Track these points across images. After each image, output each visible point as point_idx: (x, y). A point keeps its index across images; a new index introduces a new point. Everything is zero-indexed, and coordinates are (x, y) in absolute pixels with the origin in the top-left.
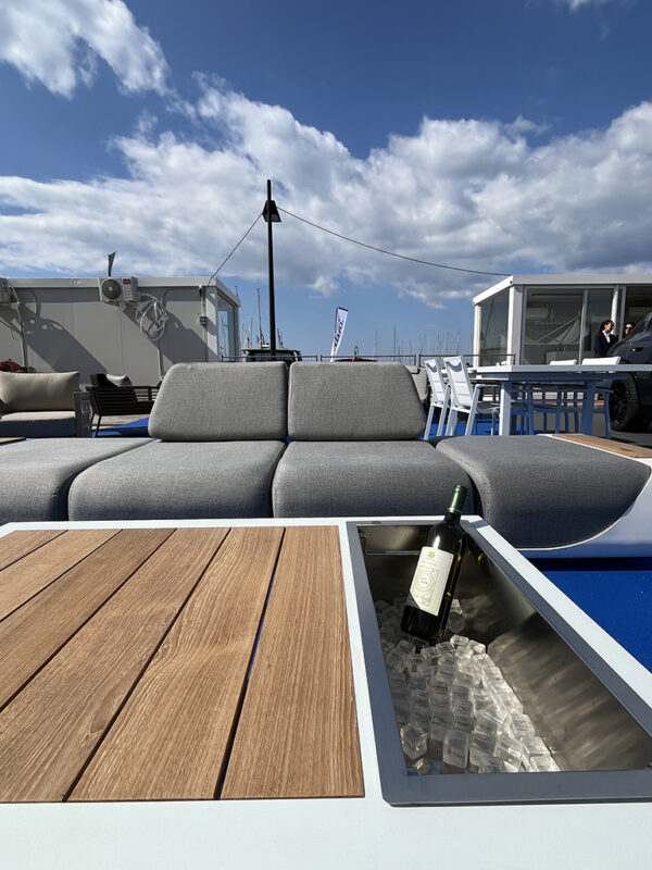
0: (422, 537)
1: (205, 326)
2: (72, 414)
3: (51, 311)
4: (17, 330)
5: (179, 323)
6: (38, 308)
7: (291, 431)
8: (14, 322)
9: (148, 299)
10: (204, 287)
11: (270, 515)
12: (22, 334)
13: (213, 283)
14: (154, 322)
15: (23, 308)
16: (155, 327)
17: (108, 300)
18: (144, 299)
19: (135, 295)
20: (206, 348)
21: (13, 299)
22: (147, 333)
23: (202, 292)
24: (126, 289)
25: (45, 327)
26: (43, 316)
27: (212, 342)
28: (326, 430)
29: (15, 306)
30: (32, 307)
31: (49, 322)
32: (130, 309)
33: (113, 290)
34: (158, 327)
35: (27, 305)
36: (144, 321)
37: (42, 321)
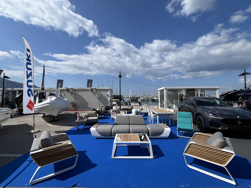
0: (142, 135)
1: (108, 96)
3: (80, 93)
4: (73, 96)
5: (103, 95)
6: (78, 93)
8: (73, 95)
9: (98, 91)
11: (130, 133)
12: (74, 97)
13: (109, 88)
15: (75, 92)
17: (91, 92)
19: (95, 91)
21: (73, 91)
22: (97, 97)
23: (107, 90)
26: (78, 94)
27: (109, 99)
29: (74, 92)
30: (77, 93)
31: (79, 95)
32: (94, 93)
33: (92, 90)
34: (99, 96)
35: (76, 92)
36: (97, 95)
37: (78, 95)
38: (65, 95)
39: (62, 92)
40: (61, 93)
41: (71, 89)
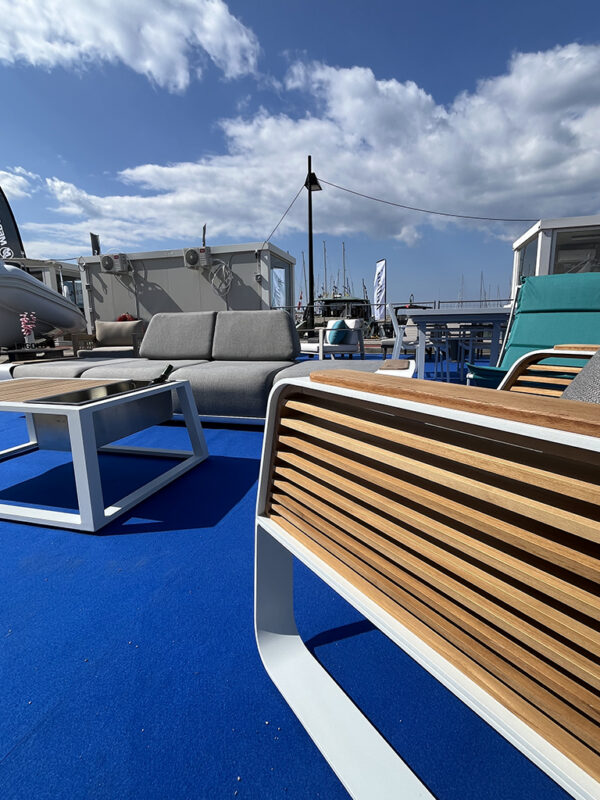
1: (260, 282)
2: (132, 348)
3: (154, 276)
4: (132, 291)
5: (241, 281)
6: (146, 274)
7: (213, 355)
8: (131, 285)
9: (220, 263)
10: (259, 251)
12: (136, 294)
13: (266, 247)
14: (223, 281)
15: (136, 275)
16: (223, 285)
17: (189, 266)
18: (215, 263)
19: (208, 262)
20: (261, 301)
21: (129, 269)
22: (218, 290)
23: (258, 255)
24: (202, 256)
25: (150, 289)
26: (149, 280)
27: (265, 295)
28: (232, 354)
29: (131, 273)
30: (142, 273)
31: (153, 285)
32: (206, 272)
33: (193, 258)
34: (226, 284)
35: (139, 272)
36: (215, 280)
37: (148, 284)
38: (104, 286)
39: (93, 276)
40: (89, 278)
41: (116, 257)
